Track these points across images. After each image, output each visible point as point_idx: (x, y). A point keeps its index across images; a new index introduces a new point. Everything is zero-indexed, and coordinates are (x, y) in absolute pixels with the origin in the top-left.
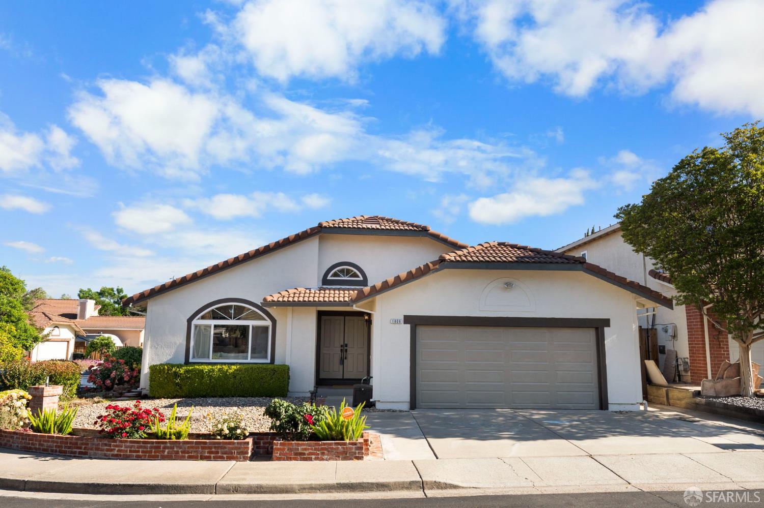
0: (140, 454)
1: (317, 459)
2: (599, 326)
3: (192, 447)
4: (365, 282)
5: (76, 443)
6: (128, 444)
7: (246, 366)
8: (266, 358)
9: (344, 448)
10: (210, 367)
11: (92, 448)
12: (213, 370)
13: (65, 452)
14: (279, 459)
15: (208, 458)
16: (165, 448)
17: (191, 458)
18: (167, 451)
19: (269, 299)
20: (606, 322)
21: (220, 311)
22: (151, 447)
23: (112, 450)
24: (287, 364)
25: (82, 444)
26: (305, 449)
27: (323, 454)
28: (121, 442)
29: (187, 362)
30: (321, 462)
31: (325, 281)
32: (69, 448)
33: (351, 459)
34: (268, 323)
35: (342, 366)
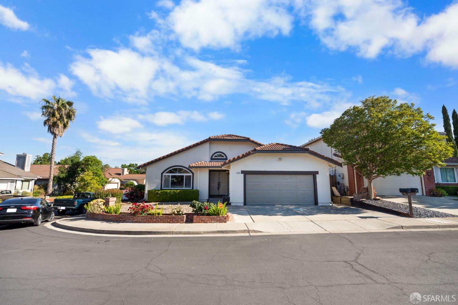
0: (145, 221)
1: (209, 222)
2: (314, 174)
3: (164, 218)
4: (226, 159)
5: (122, 217)
6: (140, 217)
7: (183, 190)
8: (190, 187)
9: (219, 218)
11: (127, 219)
12: (171, 192)
13: (118, 220)
14: (195, 222)
15: (170, 222)
16: (154, 219)
17: (163, 222)
18: (154, 220)
19: (191, 165)
20: (317, 173)
21: (173, 170)
22: (149, 219)
23: (135, 220)
24: (198, 189)
25: (124, 217)
26: (205, 219)
27: (212, 220)
28: (138, 216)
29: (161, 189)
30: (212, 223)
31: (212, 159)
32: (119, 219)
33: (222, 222)
34: (191, 174)
35: (218, 190)
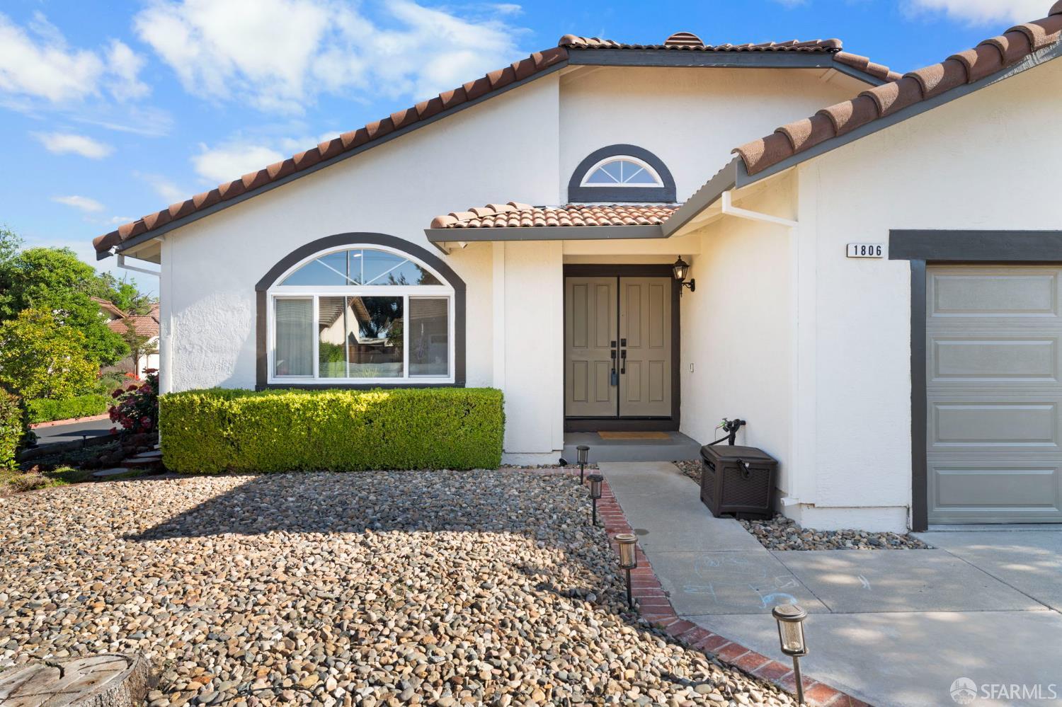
4: (667, 193)
7: (398, 393)
8: (445, 372)
10: (307, 397)
12: (315, 405)
19: (447, 221)
21: (332, 263)
24: (496, 387)
29: (262, 386)
31: (576, 193)
34: (445, 290)
35: (616, 388)
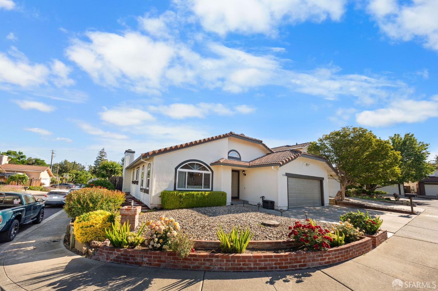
0: (340, 258)
2: (321, 180)
4: (240, 159)
5: (296, 259)
8: (209, 188)
11: (310, 260)
19: (214, 161)
20: (323, 179)
23: (324, 259)
25: (301, 258)
29: (175, 190)
31: (228, 157)
34: (210, 172)
